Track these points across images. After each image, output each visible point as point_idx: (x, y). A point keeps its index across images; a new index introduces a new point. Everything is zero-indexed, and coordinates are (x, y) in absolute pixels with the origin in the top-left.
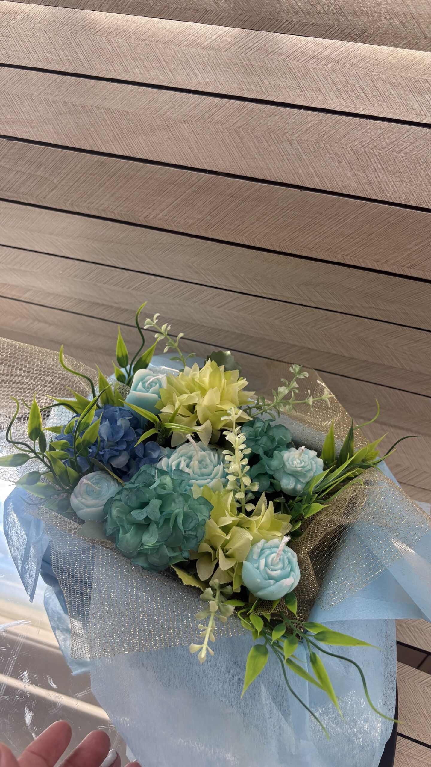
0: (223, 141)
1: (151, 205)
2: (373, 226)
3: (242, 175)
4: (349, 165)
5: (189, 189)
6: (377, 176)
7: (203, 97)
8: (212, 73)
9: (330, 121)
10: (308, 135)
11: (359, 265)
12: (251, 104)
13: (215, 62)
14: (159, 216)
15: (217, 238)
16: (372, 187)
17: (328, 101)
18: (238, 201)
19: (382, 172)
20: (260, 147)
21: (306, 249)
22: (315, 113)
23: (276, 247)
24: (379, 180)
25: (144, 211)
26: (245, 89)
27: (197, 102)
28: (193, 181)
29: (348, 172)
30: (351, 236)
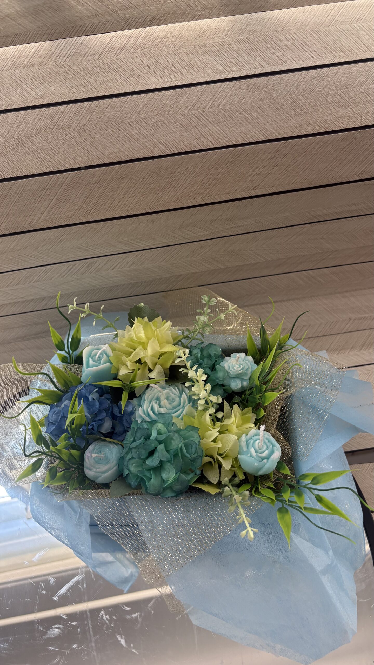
0: (75, 141)
1: (31, 213)
2: (218, 168)
3: (101, 163)
4: (183, 128)
5: (60, 189)
6: (208, 130)
7: (43, 109)
8: (42, 86)
9: (157, 98)
10: (143, 114)
11: (216, 201)
12: (86, 103)
13: (40, 76)
14: (41, 219)
15: (97, 219)
16: (207, 139)
17: (149, 82)
18: (104, 185)
19: (211, 125)
20: (108, 136)
21: (172, 203)
22: (141, 95)
23: (147, 210)
24: (211, 132)
25: (26, 219)
26: (76, 93)
27: (39, 115)
28: (61, 182)
29: (185, 133)
30: (203, 182)
